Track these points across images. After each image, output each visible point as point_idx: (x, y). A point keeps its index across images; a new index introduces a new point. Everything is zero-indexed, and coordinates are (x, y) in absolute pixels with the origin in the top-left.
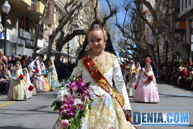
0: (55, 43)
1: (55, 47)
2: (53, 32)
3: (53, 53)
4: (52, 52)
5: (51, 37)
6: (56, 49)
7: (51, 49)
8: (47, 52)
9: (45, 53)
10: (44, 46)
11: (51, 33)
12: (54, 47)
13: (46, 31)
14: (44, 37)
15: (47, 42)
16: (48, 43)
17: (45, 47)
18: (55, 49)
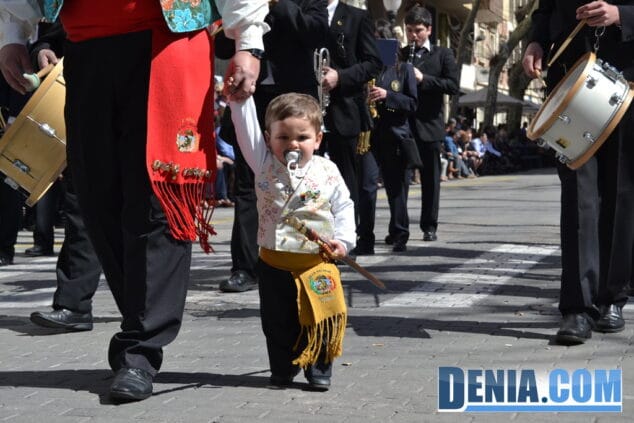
0: (504, 77)
1: (507, 88)
2: (501, 47)
3: (502, 104)
4: (499, 100)
5: (496, 62)
6: (510, 91)
7: (496, 92)
8: (484, 99)
9: (480, 104)
10: (477, 84)
11: (496, 49)
12: (504, 87)
13: (479, 43)
14: (475, 61)
15: (484, 72)
16: (488, 76)
17: (479, 88)
18: (506, 93)
